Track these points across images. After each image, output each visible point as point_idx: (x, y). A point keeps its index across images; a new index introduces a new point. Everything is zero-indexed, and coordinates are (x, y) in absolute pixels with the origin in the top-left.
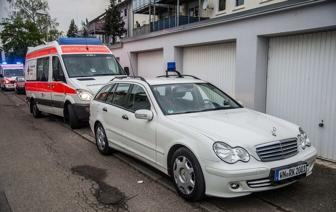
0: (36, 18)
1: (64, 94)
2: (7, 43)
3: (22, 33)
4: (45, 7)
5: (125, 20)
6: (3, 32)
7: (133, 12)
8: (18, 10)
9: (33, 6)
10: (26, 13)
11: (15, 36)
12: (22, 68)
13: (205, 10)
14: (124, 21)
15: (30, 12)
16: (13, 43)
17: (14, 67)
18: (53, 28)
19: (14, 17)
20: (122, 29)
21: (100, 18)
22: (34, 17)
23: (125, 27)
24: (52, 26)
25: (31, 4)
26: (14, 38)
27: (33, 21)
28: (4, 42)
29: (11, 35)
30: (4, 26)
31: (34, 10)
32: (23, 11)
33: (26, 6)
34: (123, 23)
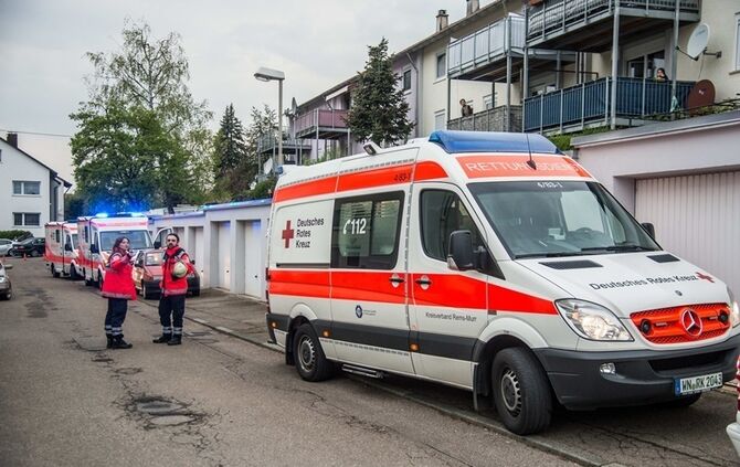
0: (157, 101)
1: (484, 312)
2: (84, 163)
3: (122, 137)
4: (180, 73)
5: (409, 99)
6: (78, 136)
7: (449, 75)
8: (113, 82)
9: (151, 72)
10: (133, 89)
11: (106, 145)
12: (145, 228)
13: (696, 59)
14: (407, 101)
15: (143, 87)
16: (101, 163)
17: (126, 225)
18: (197, 125)
19: (104, 99)
20: (401, 124)
21: (328, 98)
22: (152, 98)
23: (410, 117)
24: (194, 119)
25: (146, 66)
26: (104, 152)
27: (148, 108)
28: (78, 162)
29: (97, 144)
30: (81, 122)
31: (151, 80)
32: (126, 84)
33: (133, 71)
34: (404, 106)
